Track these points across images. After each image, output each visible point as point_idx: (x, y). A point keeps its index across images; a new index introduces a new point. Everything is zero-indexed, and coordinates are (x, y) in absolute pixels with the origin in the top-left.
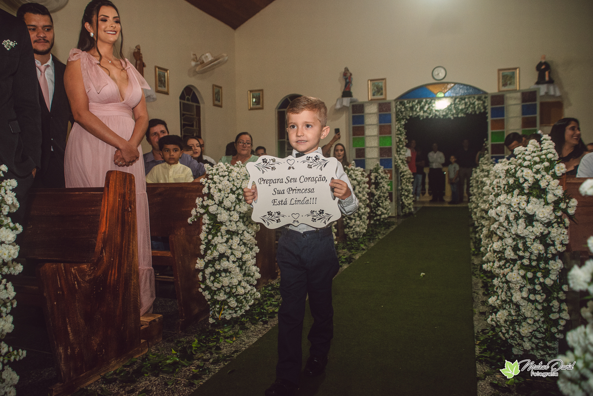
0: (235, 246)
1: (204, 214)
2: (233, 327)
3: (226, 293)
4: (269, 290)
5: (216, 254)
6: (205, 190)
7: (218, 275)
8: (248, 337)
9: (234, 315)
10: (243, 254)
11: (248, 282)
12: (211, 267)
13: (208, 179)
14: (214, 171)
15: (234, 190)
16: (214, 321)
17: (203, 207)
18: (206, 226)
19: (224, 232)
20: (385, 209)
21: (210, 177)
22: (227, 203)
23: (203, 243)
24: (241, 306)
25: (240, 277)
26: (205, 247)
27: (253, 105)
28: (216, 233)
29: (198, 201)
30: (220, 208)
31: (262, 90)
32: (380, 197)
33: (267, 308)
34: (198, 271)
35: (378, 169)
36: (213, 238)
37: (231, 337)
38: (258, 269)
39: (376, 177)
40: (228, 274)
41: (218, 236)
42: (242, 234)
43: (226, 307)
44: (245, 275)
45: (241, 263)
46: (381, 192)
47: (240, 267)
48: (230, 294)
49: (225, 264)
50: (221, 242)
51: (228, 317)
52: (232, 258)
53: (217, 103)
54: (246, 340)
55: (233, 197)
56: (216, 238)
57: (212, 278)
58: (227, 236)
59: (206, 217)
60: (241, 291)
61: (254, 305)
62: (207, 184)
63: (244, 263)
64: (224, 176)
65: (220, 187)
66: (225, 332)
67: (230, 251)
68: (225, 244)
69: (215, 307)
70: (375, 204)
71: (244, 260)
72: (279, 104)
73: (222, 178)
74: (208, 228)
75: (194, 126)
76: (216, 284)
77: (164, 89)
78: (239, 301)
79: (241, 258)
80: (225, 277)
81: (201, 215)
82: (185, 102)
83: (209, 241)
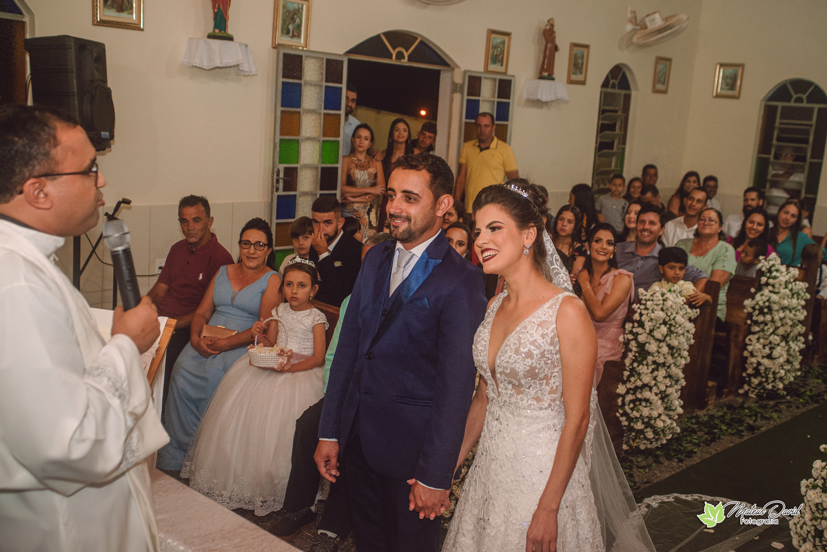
0: (660, 379)
1: (632, 340)
2: (647, 458)
3: (643, 423)
4: (692, 424)
5: (639, 383)
6: (636, 317)
7: (637, 403)
8: (661, 472)
9: (649, 446)
10: (667, 387)
11: (667, 415)
12: (632, 394)
13: (641, 304)
14: (648, 297)
15: (667, 320)
16: (628, 448)
17: (631, 332)
18: (633, 353)
19: (650, 362)
21: (643, 302)
22: (658, 335)
23: (628, 369)
24: (658, 439)
25: (661, 410)
26: (628, 373)
28: (642, 361)
30: (649, 336)
31: (742, 66)
33: (685, 445)
34: (619, 395)
36: (638, 366)
37: (644, 468)
38: (682, 402)
40: (648, 404)
41: (643, 365)
42: (669, 367)
43: (642, 436)
44: (666, 408)
45: (664, 396)
47: (662, 399)
48: (648, 425)
49: (647, 394)
50: (645, 372)
51: (642, 447)
52: (655, 390)
53: (660, 87)
54: (659, 474)
55: (664, 329)
56: (641, 366)
57: (631, 405)
58: (653, 366)
59: (633, 343)
60: (660, 424)
61: (672, 439)
62: (639, 311)
63: (667, 396)
64: (657, 305)
65: (653, 316)
66: (638, 462)
67: (653, 382)
68: (650, 375)
69: (630, 434)
71: (667, 393)
72: (769, 93)
73: (655, 307)
74: (635, 356)
75: (617, 127)
76: (635, 413)
77: (580, 77)
78: (656, 432)
79: (665, 391)
80: (646, 407)
81: (629, 340)
82: (609, 90)
83: (634, 368)
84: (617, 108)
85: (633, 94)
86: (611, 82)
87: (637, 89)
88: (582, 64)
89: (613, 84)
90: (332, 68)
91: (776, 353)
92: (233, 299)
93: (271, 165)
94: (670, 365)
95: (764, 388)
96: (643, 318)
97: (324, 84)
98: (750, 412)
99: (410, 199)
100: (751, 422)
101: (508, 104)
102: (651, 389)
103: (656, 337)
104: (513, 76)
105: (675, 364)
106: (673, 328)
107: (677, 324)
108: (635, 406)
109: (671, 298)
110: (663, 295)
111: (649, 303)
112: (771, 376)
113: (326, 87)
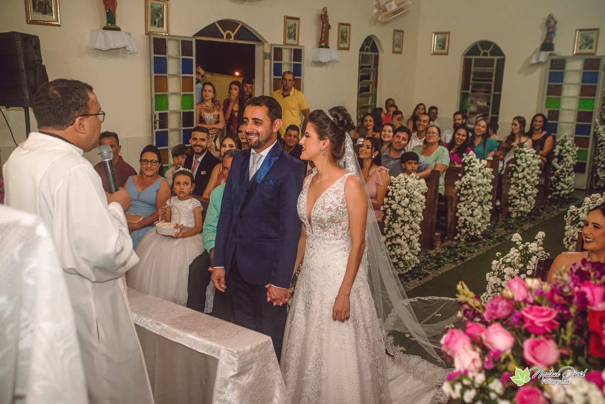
0: (406, 231)
1: (388, 208)
3: (397, 258)
4: (427, 258)
5: (394, 234)
6: (390, 194)
7: (393, 247)
9: (401, 272)
10: (410, 235)
11: (412, 253)
13: (392, 186)
14: (396, 181)
15: (408, 195)
17: (387, 203)
18: (389, 216)
19: (399, 221)
20: (568, 185)
21: (394, 184)
22: (403, 204)
24: (407, 267)
25: (408, 249)
26: (387, 229)
27: (436, 49)
28: (395, 221)
30: (398, 205)
31: (448, 33)
32: (562, 171)
33: (423, 270)
35: (566, 142)
36: (393, 224)
38: (420, 245)
39: (561, 151)
40: (400, 247)
41: (396, 223)
42: (411, 223)
44: (410, 248)
45: (409, 241)
46: (564, 166)
47: (408, 243)
48: (400, 259)
49: (399, 241)
50: (397, 227)
52: (403, 237)
53: (397, 49)
55: (407, 200)
56: (394, 224)
57: (390, 248)
58: (402, 223)
59: (389, 210)
60: (407, 258)
61: (415, 267)
62: (391, 190)
63: (411, 241)
64: (402, 186)
65: (400, 192)
67: (402, 233)
68: (400, 229)
70: (556, 179)
71: (411, 239)
72: (466, 50)
73: (401, 187)
74: (390, 218)
75: (371, 77)
76: (392, 252)
77: (345, 45)
78: (405, 264)
79: (409, 238)
80: (398, 248)
81: (386, 209)
82: (365, 53)
83: (390, 225)
84: (370, 65)
85: (380, 54)
86: (366, 47)
87: (383, 52)
88: (347, 37)
89: (367, 49)
90: (185, 46)
91: (475, 213)
92: (138, 196)
93: (150, 112)
94: (412, 222)
95: (469, 235)
96: (394, 194)
97: (181, 57)
98: (461, 249)
99: (257, 123)
100: (462, 255)
101: (301, 65)
102: (401, 237)
103: (403, 205)
104: (303, 46)
105: (415, 222)
106: (412, 199)
107: (414, 196)
108: (392, 248)
109: (410, 181)
110: (405, 179)
111: (397, 185)
112: (473, 227)
113: (183, 59)
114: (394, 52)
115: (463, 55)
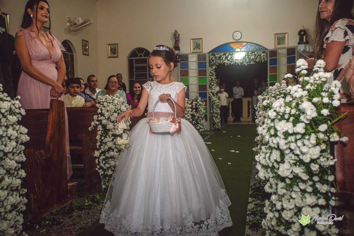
1: (99, 124)
5: (106, 147)
6: (99, 111)
7: (107, 160)
12: (103, 156)
13: (101, 105)
15: (116, 111)
16: (106, 187)
17: (98, 120)
18: (101, 132)
19: (110, 135)
20: (202, 126)
21: (102, 103)
22: (112, 118)
23: (99, 141)
26: (100, 144)
27: (110, 54)
28: (106, 136)
29: (95, 117)
30: (108, 121)
31: (117, 44)
32: (198, 118)
34: (96, 158)
35: (198, 99)
36: (104, 139)
39: (196, 105)
40: (113, 159)
46: (199, 114)
49: (112, 153)
50: (109, 140)
52: (115, 150)
53: (85, 52)
55: (116, 115)
56: (106, 139)
57: (104, 162)
62: (100, 108)
64: (110, 103)
65: (108, 108)
67: (114, 146)
68: (112, 142)
69: (105, 179)
70: (196, 122)
72: (129, 54)
73: (109, 104)
76: (107, 165)
80: (112, 161)
81: (97, 125)
83: (102, 140)
84: (68, 60)
85: (74, 54)
87: (76, 53)
102: (113, 150)
114: (84, 54)
115: (127, 57)
